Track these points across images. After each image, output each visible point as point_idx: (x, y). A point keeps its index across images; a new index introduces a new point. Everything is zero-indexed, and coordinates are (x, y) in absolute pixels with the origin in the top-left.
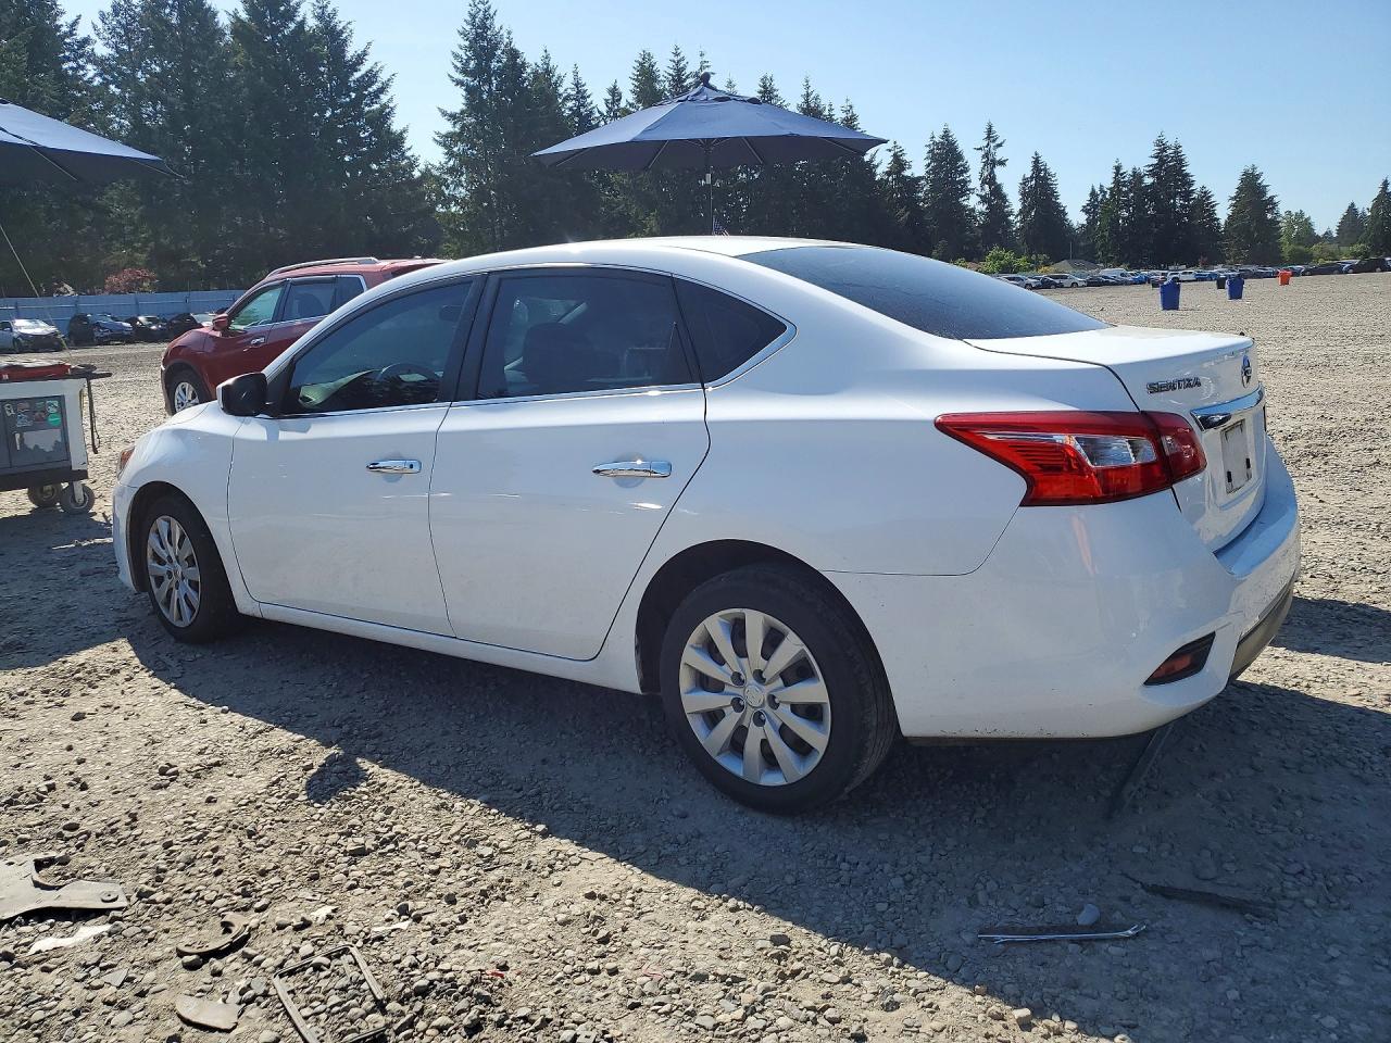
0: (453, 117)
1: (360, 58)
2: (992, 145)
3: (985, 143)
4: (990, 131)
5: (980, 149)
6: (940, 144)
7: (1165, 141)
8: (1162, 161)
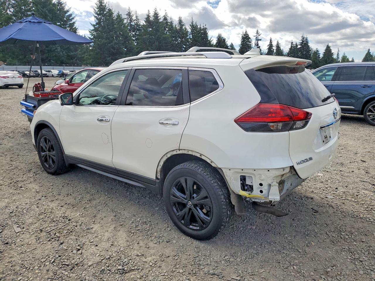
0: (94, 26)
1: (68, 11)
2: (258, 35)
3: (256, 35)
4: (257, 31)
6: (245, 35)
7: (304, 36)
8: (303, 41)
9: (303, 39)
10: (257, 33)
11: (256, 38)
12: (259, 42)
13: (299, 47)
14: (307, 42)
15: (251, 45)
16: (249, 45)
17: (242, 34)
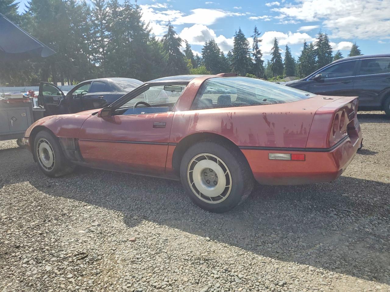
2: (257, 34)
3: (254, 34)
4: (256, 29)
5: (253, 36)
6: (238, 35)
7: (322, 33)
8: (321, 40)
9: (321, 36)
10: (255, 32)
11: (255, 38)
12: (259, 43)
13: (316, 48)
14: (327, 40)
15: (248, 49)
16: (245, 49)
17: (235, 34)
